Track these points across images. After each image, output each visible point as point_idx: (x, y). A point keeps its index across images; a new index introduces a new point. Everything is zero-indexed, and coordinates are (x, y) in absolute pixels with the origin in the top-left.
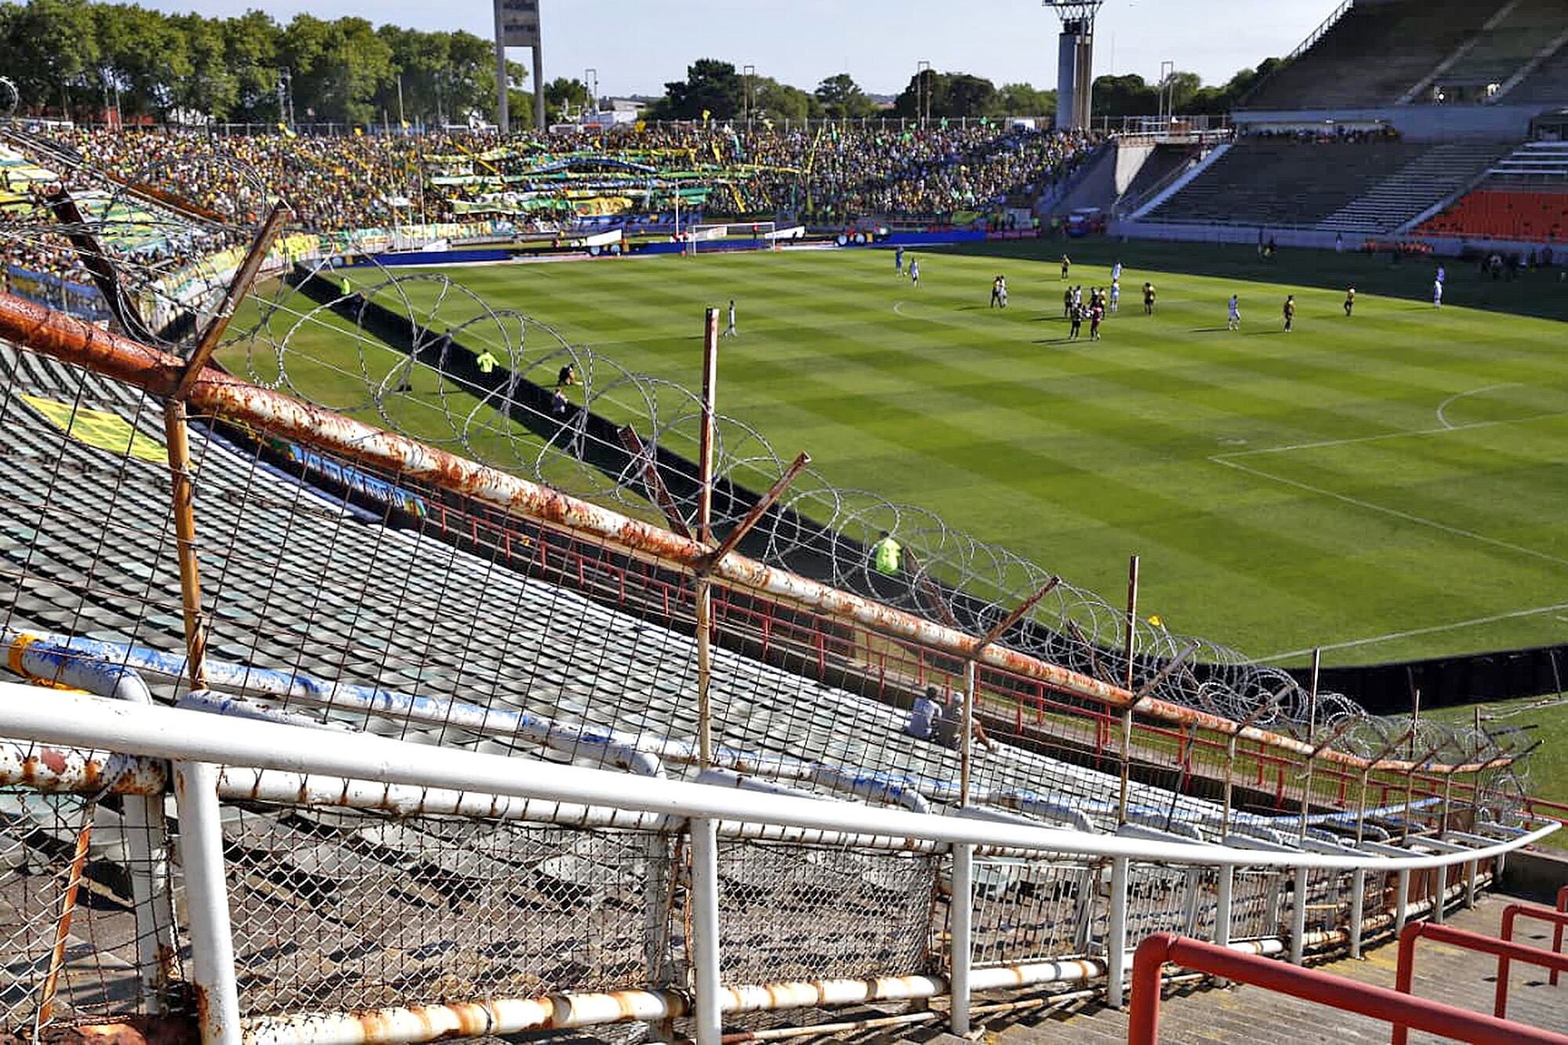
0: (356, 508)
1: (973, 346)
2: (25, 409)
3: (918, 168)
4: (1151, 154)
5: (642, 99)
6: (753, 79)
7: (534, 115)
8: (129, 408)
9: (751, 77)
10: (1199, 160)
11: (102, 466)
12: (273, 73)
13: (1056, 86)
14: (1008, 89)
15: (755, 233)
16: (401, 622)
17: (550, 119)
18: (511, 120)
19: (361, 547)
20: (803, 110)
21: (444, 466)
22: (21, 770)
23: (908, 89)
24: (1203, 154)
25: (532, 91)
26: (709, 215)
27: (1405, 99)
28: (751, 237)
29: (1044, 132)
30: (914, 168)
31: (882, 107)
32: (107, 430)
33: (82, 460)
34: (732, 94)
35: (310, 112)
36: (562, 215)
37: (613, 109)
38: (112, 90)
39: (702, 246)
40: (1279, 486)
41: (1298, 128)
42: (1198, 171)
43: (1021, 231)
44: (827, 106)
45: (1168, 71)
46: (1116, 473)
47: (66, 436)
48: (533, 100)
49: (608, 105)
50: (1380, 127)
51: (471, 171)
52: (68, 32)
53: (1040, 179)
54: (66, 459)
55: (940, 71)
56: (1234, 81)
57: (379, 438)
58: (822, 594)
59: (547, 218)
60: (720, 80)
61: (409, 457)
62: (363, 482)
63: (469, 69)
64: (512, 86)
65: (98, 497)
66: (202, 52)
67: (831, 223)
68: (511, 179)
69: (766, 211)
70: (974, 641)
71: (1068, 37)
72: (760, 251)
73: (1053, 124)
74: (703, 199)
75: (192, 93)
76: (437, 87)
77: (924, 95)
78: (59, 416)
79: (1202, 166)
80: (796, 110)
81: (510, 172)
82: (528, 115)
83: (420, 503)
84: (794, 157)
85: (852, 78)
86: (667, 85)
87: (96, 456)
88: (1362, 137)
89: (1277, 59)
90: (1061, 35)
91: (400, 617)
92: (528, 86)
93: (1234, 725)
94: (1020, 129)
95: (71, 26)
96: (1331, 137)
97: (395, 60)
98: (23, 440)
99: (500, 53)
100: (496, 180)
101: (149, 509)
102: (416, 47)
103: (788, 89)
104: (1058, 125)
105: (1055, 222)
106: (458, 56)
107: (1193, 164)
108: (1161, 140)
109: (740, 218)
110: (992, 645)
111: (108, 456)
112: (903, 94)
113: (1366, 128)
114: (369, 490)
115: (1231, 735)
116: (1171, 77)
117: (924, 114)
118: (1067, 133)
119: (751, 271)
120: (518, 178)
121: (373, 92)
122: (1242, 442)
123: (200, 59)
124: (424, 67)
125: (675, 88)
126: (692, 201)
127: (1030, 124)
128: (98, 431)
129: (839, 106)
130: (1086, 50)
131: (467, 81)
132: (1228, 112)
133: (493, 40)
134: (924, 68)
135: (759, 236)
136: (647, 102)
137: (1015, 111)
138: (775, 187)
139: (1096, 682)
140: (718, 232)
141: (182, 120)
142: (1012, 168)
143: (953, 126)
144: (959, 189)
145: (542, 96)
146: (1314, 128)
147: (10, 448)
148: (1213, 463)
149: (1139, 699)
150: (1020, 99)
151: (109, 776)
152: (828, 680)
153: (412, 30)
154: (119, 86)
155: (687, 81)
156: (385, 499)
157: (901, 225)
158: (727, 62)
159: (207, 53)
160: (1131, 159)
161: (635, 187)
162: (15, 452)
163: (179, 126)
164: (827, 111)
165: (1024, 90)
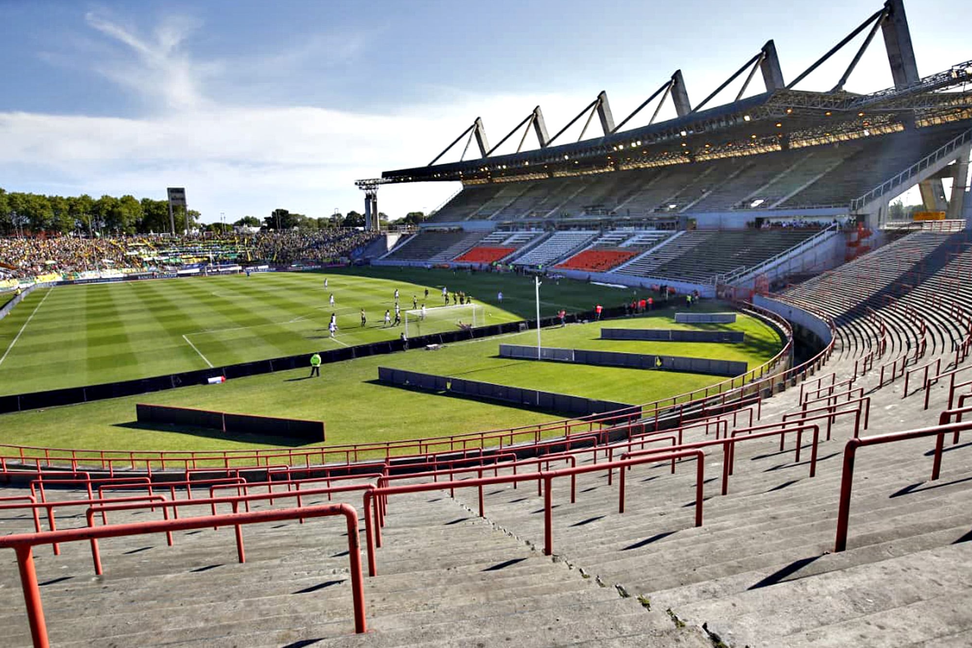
4: (400, 238)
26: (237, 262)
27: (467, 219)
36: (178, 264)
42: (405, 243)
59: (172, 265)
60: (283, 216)
71: (368, 200)
86: (265, 217)
90: (366, 198)
100: (154, 252)
104: (367, 229)
108: (404, 233)
118: (369, 231)
120: (164, 252)
125: (269, 219)
126: (231, 258)
130: (375, 204)
155: (272, 216)
158: (286, 209)
160: (392, 239)
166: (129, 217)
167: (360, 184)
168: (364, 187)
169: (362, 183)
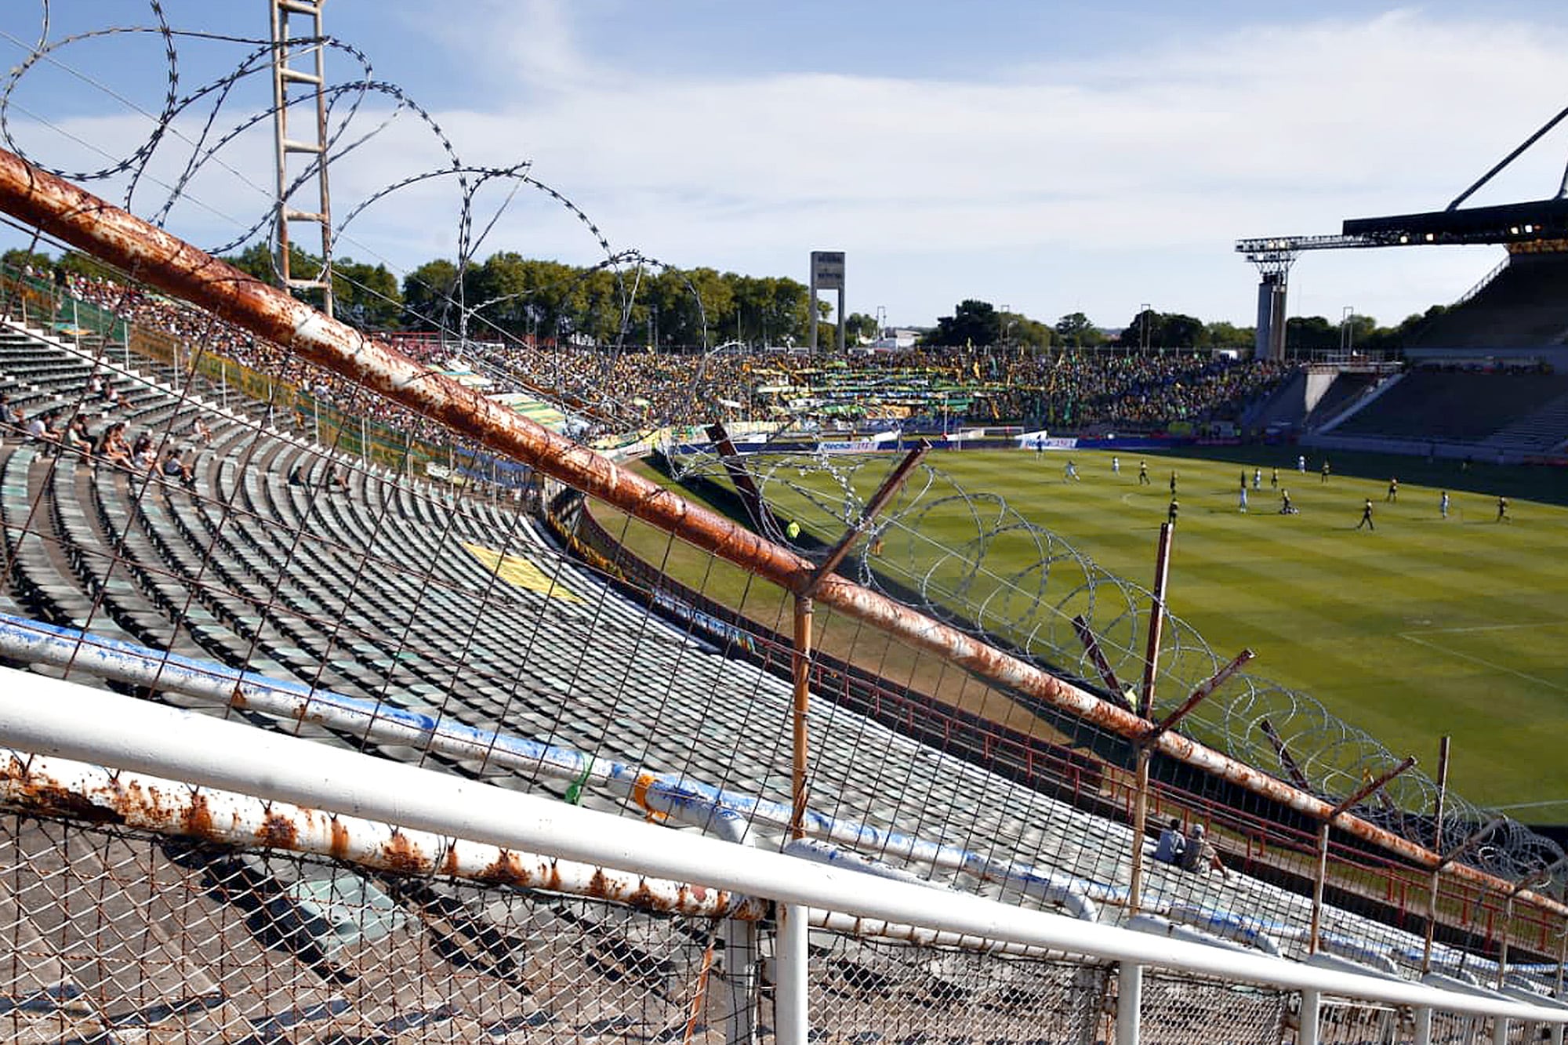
0: (700, 641)
1: (1193, 533)
2: (466, 554)
3: (1140, 386)
4: (1336, 380)
5: (919, 330)
6: (1007, 315)
7: (835, 341)
8: (535, 555)
9: (1006, 314)
10: (1376, 385)
11: (520, 599)
12: (645, 308)
13: (1255, 325)
14: (1212, 325)
15: (1007, 435)
16: (745, 737)
17: (849, 343)
18: (818, 344)
19: (707, 673)
20: (1047, 340)
21: (979, 653)
22: (677, 897)
23: (1132, 325)
24: (1381, 381)
25: (836, 322)
26: (971, 420)
27: (1558, 340)
28: (1004, 438)
29: (1245, 362)
30: (1137, 386)
31: (1109, 339)
32: (522, 572)
33: (505, 594)
34: (990, 327)
35: (669, 337)
36: (855, 418)
37: (895, 336)
38: (532, 320)
39: (966, 444)
40: (1461, 662)
41: (1463, 362)
42: (1376, 395)
43: (1225, 439)
44: (1066, 337)
45: (1348, 313)
46: (1319, 643)
47: (494, 575)
48: (836, 331)
49: (891, 334)
50: (1536, 363)
51: (787, 382)
52: (505, 279)
53: (1241, 398)
54: (493, 592)
55: (1159, 311)
56: (1405, 323)
57: (937, 629)
58: (1228, 766)
59: (844, 418)
60: (981, 316)
61: (957, 645)
62: (707, 621)
63: (789, 305)
64: (821, 319)
65: (520, 623)
66: (597, 294)
67: (1068, 429)
68: (816, 389)
69: (1017, 417)
70: (1331, 809)
71: (1267, 288)
72: (1010, 449)
73: (1251, 354)
74: (965, 407)
75: (586, 324)
76: (764, 320)
77: (1145, 331)
78: (488, 559)
79: (1380, 391)
80: (1041, 340)
81: (817, 384)
82: (831, 341)
83: (750, 639)
84: (1040, 375)
85: (1086, 316)
86: (939, 319)
87: (515, 591)
88: (1516, 369)
89: (1442, 307)
90: (1261, 285)
91: (745, 733)
92: (833, 319)
93: (1513, 888)
94: (1225, 357)
95: (508, 276)
96: (1492, 371)
97: (735, 299)
98: (466, 577)
99: (814, 294)
100: (806, 389)
101: (555, 635)
102: (749, 290)
103: (1035, 323)
104: (1257, 355)
105: (1253, 433)
106: (781, 296)
107: (1371, 389)
108: (1344, 369)
109: (995, 423)
110: (1344, 813)
111: (524, 592)
112: (1128, 330)
113: (1522, 363)
114: (711, 627)
115: (1509, 896)
116: (1352, 317)
117: (1145, 345)
118: (1264, 361)
119: (1004, 465)
120: (822, 389)
121: (717, 321)
122: (1427, 622)
123: (595, 298)
124: (754, 305)
125: (945, 322)
126: (957, 409)
127: (1233, 354)
128: (516, 573)
129: (1074, 337)
130: (1281, 297)
131: (787, 315)
132: (1402, 347)
133: (809, 284)
134: (1146, 308)
135: (1010, 438)
136: (922, 332)
137: (1220, 344)
138: (1024, 399)
139: (1415, 846)
140: (977, 434)
141: (578, 342)
142: (1219, 387)
143: (1167, 354)
144: (1174, 405)
145: (843, 326)
146: (1475, 362)
147: (458, 583)
148: (1403, 640)
149: (1446, 862)
150: (1223, 334)
151: (732, 905)
152: (1082, 804)
153: (747, 277)
154: (537, 319)
155: (955, 316)
156: (723, 634)
157: (1126, 432)
158: (987, 302)
159: (600, 294)
160: (1318, 384)
161: (912, 398)
162: (462, 586)
163: (576, 346)
164: (1065, 340)
165: (1226, 327)
166: (708, 308)
167: (1251, 249)
168: (1260, 256)
169: (1256, 246)
